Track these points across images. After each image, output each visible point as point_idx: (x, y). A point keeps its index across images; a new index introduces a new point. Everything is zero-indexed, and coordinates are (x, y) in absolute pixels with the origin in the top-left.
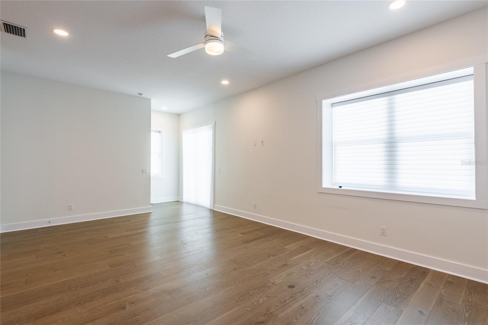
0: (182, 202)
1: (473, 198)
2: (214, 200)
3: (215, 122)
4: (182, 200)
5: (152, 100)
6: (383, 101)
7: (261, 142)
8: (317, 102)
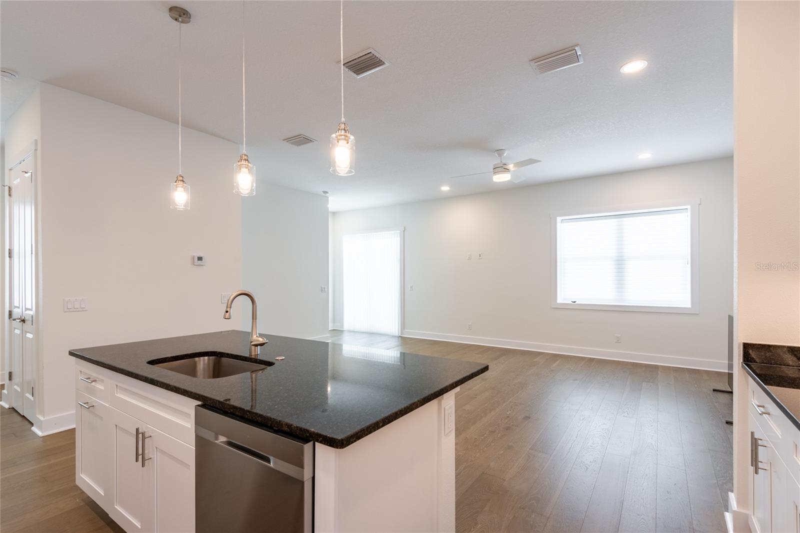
0: (342, 331)
1: (690, 306)
2: (403, 325)
3: (404, 228)
4: (343, 328)
5: (329, 198)
6: (614, 221)
7: (479, 256)
8: (551, 218)
